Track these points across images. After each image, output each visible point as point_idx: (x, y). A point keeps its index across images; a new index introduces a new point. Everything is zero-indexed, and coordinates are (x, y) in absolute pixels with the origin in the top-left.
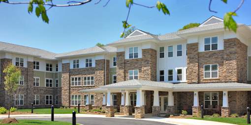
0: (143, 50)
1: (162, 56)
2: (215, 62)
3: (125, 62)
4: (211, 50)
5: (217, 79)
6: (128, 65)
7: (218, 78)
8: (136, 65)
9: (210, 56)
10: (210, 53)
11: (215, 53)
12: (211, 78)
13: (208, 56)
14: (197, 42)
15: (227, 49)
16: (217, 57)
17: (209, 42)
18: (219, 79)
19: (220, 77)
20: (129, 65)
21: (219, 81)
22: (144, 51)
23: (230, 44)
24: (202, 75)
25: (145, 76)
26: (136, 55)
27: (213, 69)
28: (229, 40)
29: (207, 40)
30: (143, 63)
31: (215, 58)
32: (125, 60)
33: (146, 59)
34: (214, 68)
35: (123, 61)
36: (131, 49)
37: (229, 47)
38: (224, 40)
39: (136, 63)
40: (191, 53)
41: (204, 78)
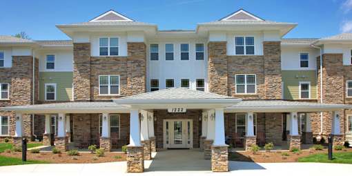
0: (128, 43)
1: (155, 57)
2: (252, 72)
3: (93, 61)
4: (245, 54)
5: (255, 96)
6: (97, 66)
7: (256, 93)
8: (115, 68)
9: (243, 63)
10: (244, 59)
11: (250, 59)
12: (246, 93)
13: (241, 62)
14: (225, 40)
15: (269, 54)
16: (255, 65)
17: (242, 43)
18: (257, 96)
19: (258, 92)
20: (100, 66)
21: (257, 98)
22: (131, 46)
23: (273, 49)
24: (233, 89)
25: (134, 86)
26: (114, 52)
27: (248, 82)
28: (271, 43)
29: (239, 41)
30: (129, 65)
31: (252, 65)
32: (91, 57)
33: (136, 59)
34: (251, 79)
35: (89, 59)
36: (103, 41)
37: (271, 52)
38: (264, 42)
39: (115, 64)
40: (217, 56)
41: (236, 94)
